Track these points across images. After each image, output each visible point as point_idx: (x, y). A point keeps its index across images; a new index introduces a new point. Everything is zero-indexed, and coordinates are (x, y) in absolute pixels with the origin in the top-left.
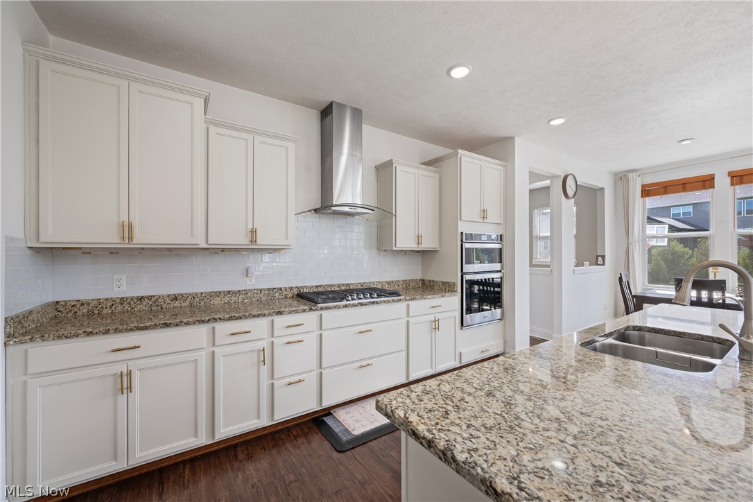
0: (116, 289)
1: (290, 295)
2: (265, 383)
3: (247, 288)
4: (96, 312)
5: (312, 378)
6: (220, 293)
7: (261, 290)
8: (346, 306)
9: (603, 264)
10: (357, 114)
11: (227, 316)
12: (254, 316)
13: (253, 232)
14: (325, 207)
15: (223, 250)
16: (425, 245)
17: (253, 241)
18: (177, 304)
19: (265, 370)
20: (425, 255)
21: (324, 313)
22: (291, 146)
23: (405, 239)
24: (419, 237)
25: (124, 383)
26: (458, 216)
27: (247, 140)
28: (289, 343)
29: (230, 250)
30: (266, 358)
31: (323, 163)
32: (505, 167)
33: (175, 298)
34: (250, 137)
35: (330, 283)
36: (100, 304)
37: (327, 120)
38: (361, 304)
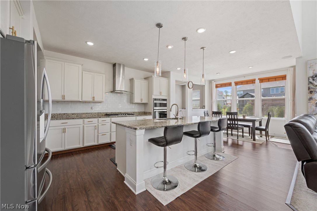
0: (58, 111)
1: (104, 115)
2: (96, 134)
3: (92, 112)
4: (54, 117)
5: (108, 134)
6: (84, 113)
7: (95, 113)
8: (118, 117)
9: (205, 108)
10: (124, 66)
11: (87, 117)
12: (94, 118)
13: (94, 97)
14: (114, 91)
15: (85, 102)
16: (144, 102)
17: (94, 100)
18: (73, 115)
19: (96, 131)
20: (145, 104)
21: (112, 118)
22: (104, 75)
23: (137, 100)
24: (142, 99)
25: (64, 131)
26: (152, 94)
27: (92, 74)
28: (102, 125)
29: (87, 102)
30: (96, 128)
31: (113, 79)
32: (168, 80)
33: (73, 114)
34: (93, 74)
35: (115, 112)
36: (55, 115)
37: (115, 67)
38: (122, 117)
